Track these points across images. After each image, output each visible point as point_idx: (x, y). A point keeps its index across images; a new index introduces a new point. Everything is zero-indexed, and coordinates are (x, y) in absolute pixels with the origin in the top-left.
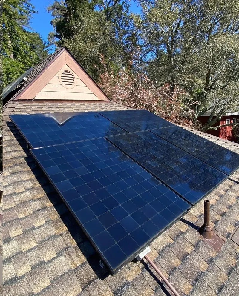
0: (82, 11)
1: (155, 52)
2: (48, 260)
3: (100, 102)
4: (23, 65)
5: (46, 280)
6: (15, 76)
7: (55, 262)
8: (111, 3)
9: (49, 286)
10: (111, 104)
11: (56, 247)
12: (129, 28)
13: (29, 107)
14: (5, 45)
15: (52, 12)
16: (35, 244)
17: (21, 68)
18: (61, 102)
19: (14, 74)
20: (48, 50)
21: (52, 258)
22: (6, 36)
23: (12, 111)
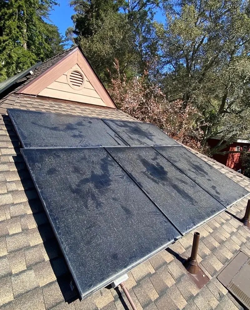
0: (105, 10)
1: (173, 66)
2: (16, 273)
3: (106, 108)
4: (34, 57)
5: (9, 295)
6: (25, 67)
7: (23, 277)
8: (136, 7)
9: (11, 301)
10: (117, 112)
11: (28, 259)
12: (150, 36)
13: (31, 102)
14: (20, 33)
15: (75, 6)
16: (6, 253)
17: (33, 59)
18: (65, 102)
19: (25, 64)
20: (64, 45)
21: (21, 270)
22: (23, 24)
23: (12, 105)
